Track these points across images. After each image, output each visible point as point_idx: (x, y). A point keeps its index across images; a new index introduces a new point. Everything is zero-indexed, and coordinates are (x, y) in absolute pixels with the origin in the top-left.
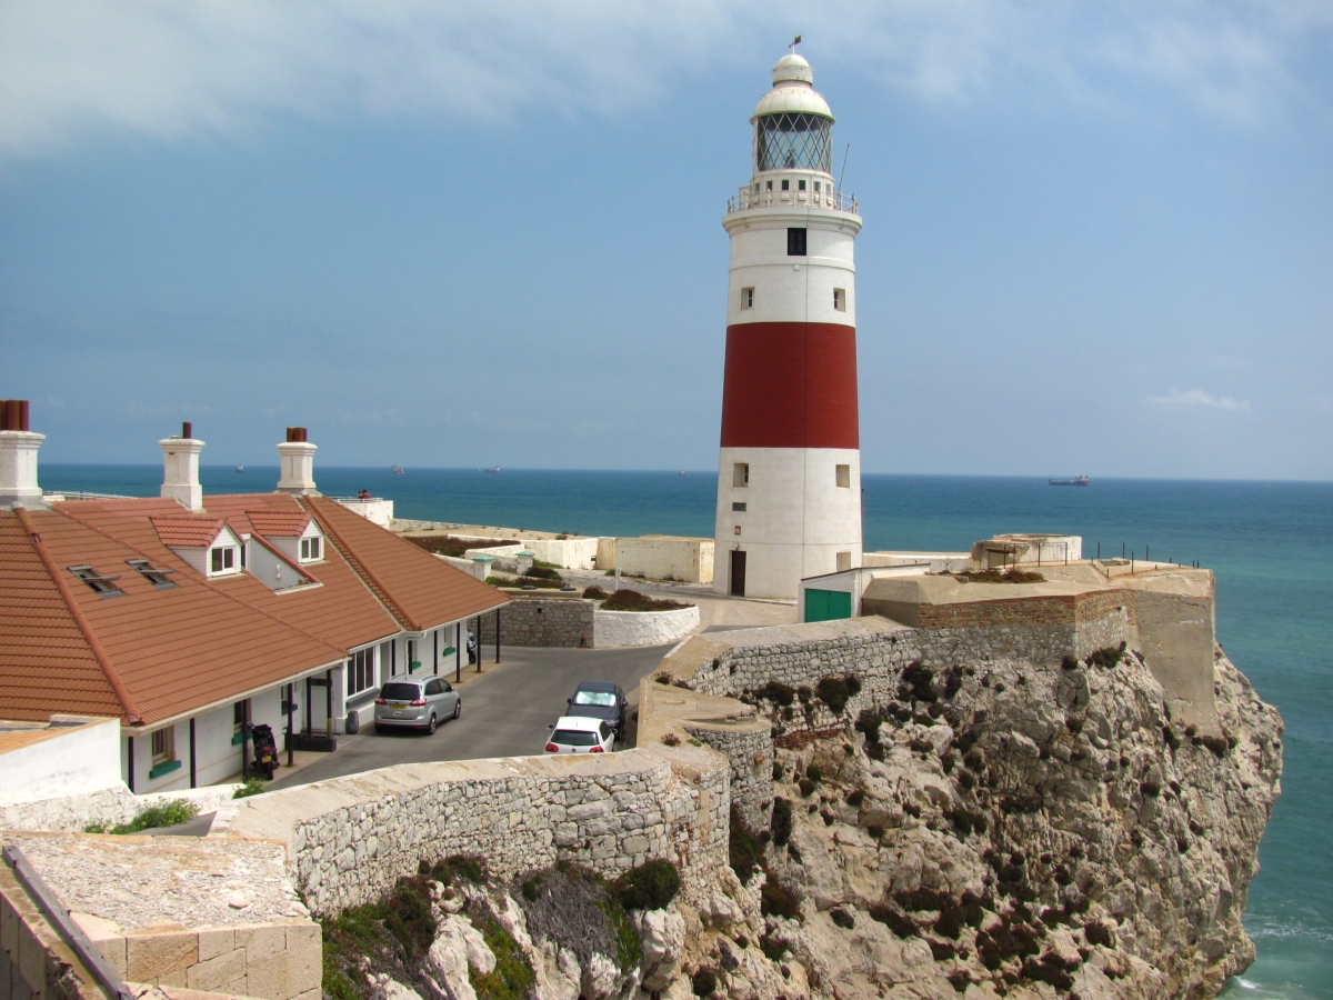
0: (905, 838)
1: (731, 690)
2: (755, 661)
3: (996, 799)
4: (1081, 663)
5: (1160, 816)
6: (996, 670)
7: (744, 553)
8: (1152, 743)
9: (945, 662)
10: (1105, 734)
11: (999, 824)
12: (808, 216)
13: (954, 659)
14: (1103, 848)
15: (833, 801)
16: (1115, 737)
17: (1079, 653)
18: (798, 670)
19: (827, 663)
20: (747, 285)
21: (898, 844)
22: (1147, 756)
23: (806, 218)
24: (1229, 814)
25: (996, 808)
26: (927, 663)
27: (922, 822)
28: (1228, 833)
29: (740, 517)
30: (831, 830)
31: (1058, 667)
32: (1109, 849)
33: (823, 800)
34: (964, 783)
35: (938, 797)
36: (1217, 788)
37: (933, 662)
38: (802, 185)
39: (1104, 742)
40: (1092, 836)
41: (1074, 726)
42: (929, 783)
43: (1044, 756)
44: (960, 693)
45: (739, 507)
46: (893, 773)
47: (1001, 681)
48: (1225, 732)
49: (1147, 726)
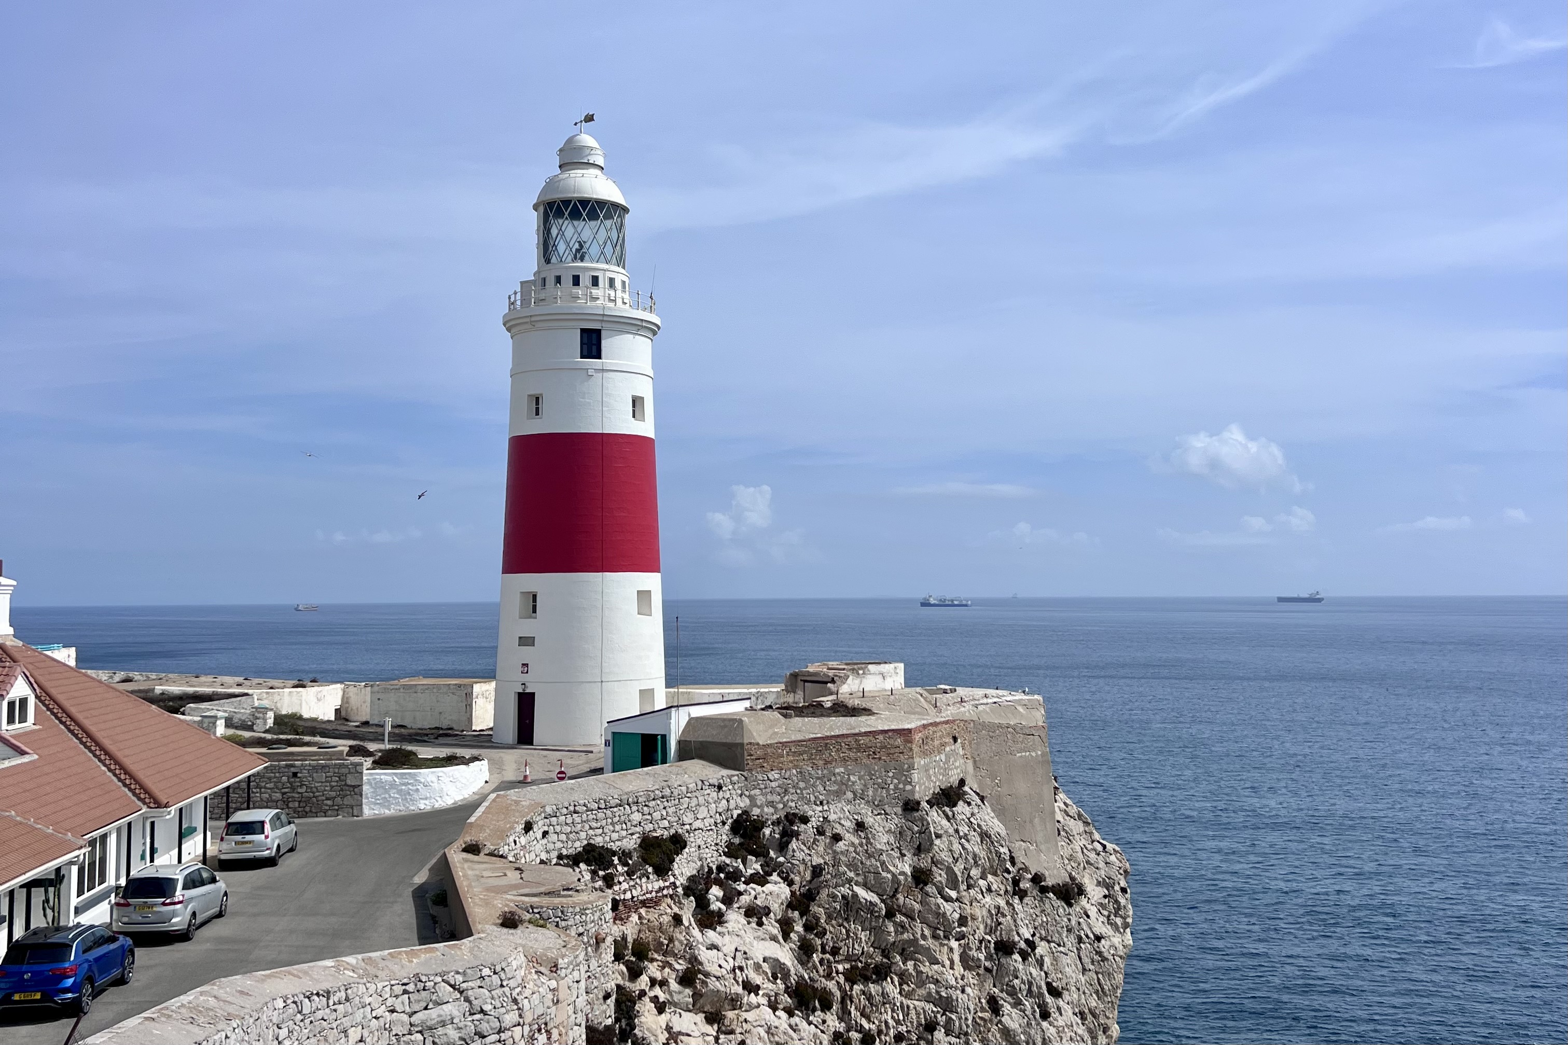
0: (746, 1021)
1: (544, 856)
2: (569, 821)
3: (840, 968)
4: (924, 805)
5: (1017, 978)
6: (832, 817)
7: (532, 695)
8: (1002, 892)
9: (775, 808)
10: (954, 885)
11: (846, 998)
12: (604, 315)
13: (785, 806)
14: (960, 1018)
15: (663, 983)
16: (963, 887)
17: (919, 792)
18: (618, 828)
19: (649, 817)
20: (535, 391)
21: (739, 1030)
22: (998, 908)
23: (601, 318)
24: (1084, 970)
25: (841, 979)
26: (756, 811)
27: (764, 1001)
28: (1084, 993)
29: (527, 653)
30: (663, 1019)
31: (899, 810)
32: (966, 1019)
33: (653, 982)
34: (805, 951)
35: (778, 971)
36: (1070, 942)
37: (762, 810)
38: (595, 281)
39: (953, 894)
40: (947, 1005)
41: (921, 877)
42: (767, 954)
43: (890, 915)
44: (794, 844)
45: (527, 641)
46: (728, 944)
47: (839, 830)
48: (1072, 878)
49: (995, 874)
